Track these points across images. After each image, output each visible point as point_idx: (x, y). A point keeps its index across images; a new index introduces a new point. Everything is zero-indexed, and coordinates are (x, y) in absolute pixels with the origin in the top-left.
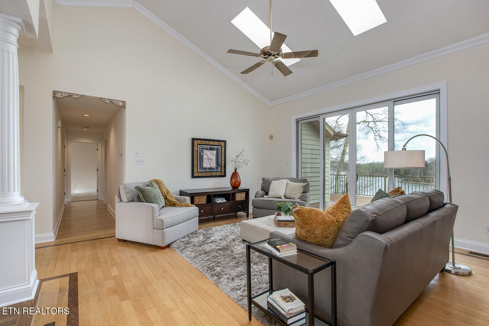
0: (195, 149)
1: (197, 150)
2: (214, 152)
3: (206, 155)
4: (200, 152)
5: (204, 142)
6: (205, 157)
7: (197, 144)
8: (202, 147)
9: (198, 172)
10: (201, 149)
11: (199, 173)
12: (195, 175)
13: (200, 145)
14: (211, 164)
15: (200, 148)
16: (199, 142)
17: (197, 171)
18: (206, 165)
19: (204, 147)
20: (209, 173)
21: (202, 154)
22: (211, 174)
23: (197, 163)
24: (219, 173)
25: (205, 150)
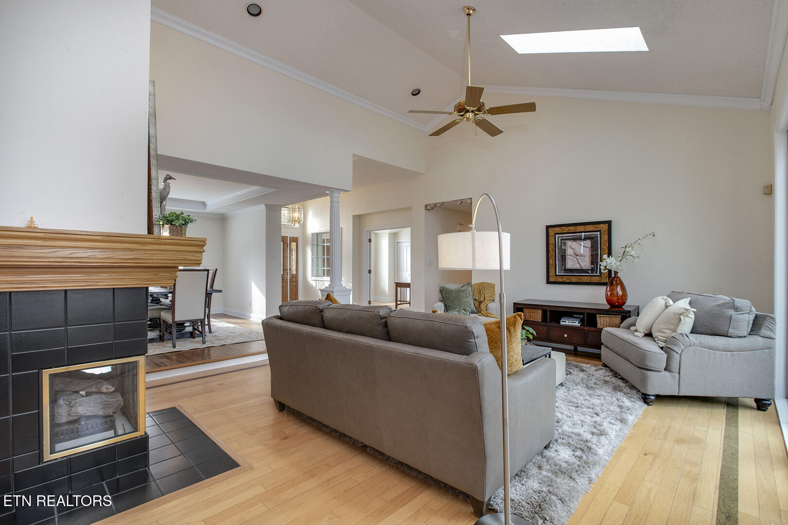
0: (551, 240)
1: (554, 242)
2: (588, 243)
3: (572, 248)
4: (560, 245)
5: (566, 229)
6: (569, 252)
7: (554, 234)
8: (562, 237)
9: (556, 275)
10: (562, 240)
11: (558, 277)
12: (551, 280)
13: (558, 234)
14: (581, 263)
15: (560, 238)
16: (557, 230)
17: (554, 274)
18: (571, 264)
19: (567, 236)
20: (576, 277)
21: (563, 247)
22: (580, 279)
23: (554, 261)
24: (595, 278)
25: (569, 241)
